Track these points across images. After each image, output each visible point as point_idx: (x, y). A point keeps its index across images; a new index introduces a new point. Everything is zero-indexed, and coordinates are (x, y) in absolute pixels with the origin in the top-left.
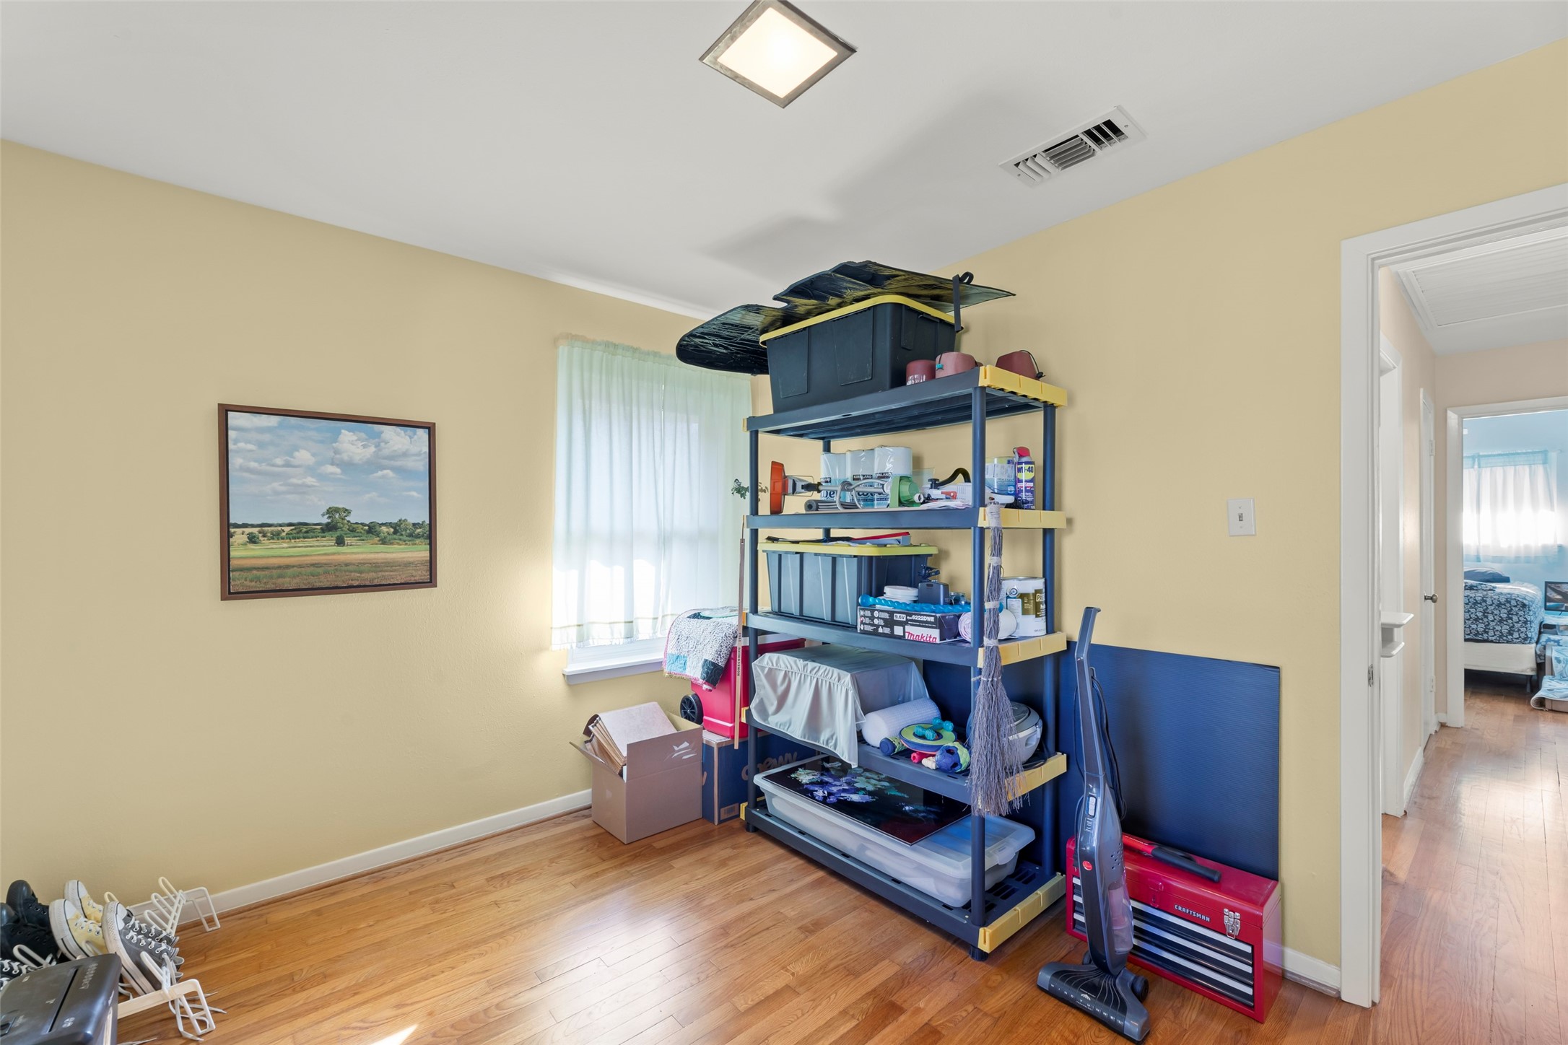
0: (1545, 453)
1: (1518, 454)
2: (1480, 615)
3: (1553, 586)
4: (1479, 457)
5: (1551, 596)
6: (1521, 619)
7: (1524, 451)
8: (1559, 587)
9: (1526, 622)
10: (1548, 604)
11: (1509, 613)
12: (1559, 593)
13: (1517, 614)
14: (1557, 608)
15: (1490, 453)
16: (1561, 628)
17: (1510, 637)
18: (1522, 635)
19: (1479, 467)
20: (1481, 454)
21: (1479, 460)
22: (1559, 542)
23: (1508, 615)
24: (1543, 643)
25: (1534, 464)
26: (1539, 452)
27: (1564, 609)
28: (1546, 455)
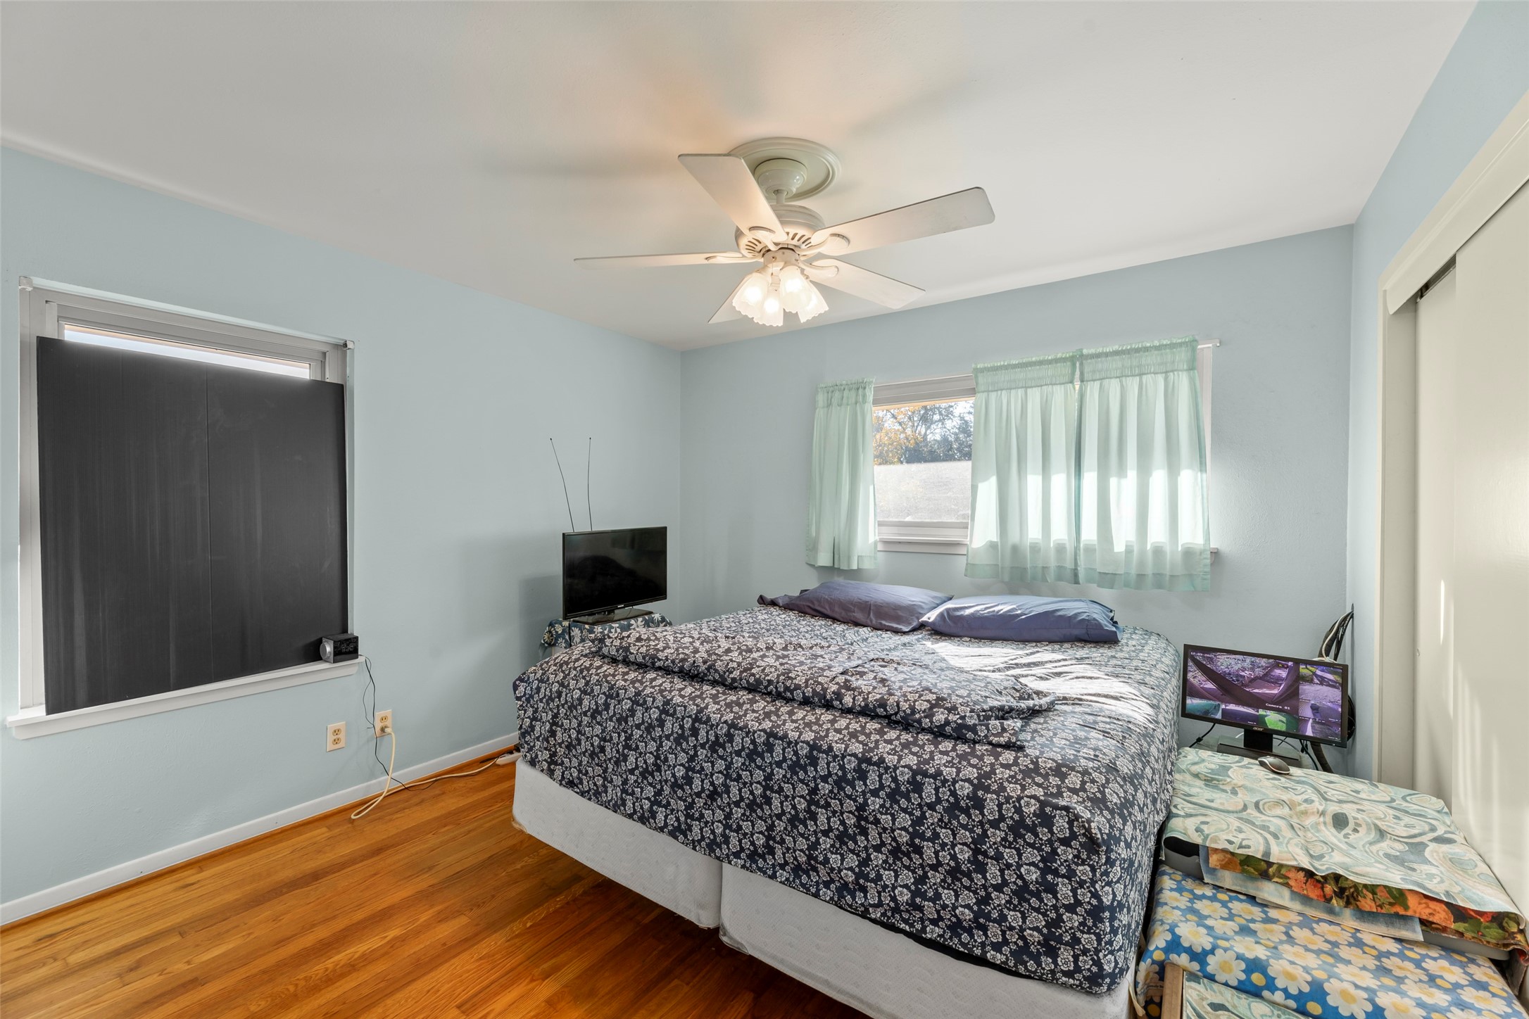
0: (1192, 345)
1: (1146, 349)
2: (964, 855)
3: (1199, 656)
4: (1081, 358)
5: (1195, 682)
6: (1084, 895)
7: (1157, 343)
8: (1211, 659)
9: (1096, 913)
10: (1190, 702)
11: (1047, 864)
12: (1211, 674)
13: (1070, 875)
14: (1207, 712)
15: (1100, 350)
16: (1214, 860)
17: (1047, 962)
18: (1086, 963)
19: (1082, 381)
20: (1085, 352)
21: (1081, 364)
22: (1214, 545)
23: (1043, 875)
24: (1159, 956)
25: (1173, 371)
26: (1181, 344)
27: (1219, 716)
28: (1194, 350)
